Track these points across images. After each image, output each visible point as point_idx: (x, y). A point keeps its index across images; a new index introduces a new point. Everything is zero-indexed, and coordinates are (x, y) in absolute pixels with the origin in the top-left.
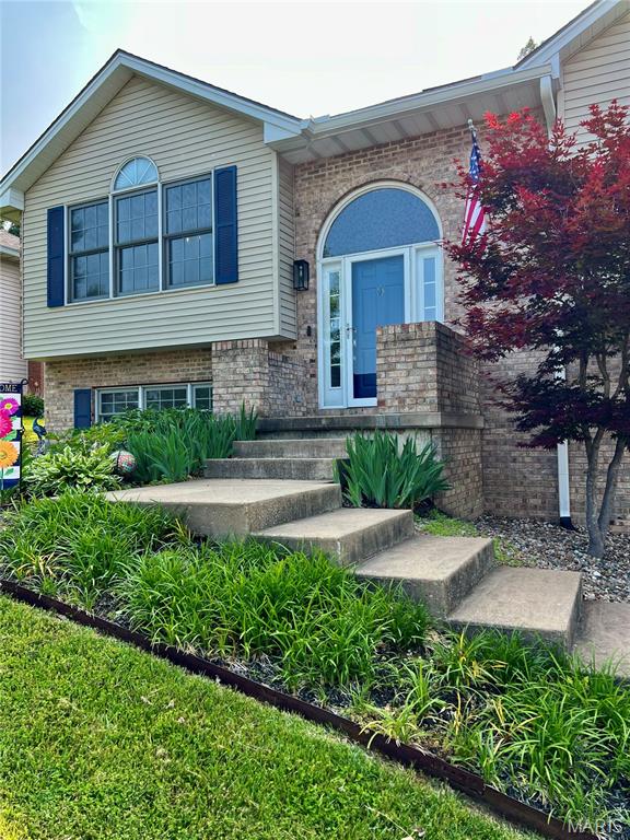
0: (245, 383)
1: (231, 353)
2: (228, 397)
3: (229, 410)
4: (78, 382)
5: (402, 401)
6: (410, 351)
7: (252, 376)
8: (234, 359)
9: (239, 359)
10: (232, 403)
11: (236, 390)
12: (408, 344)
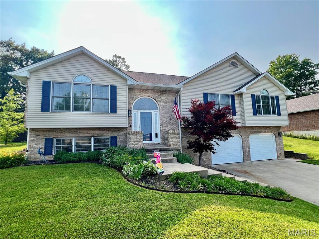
0: (139, 141)
1: (135, 134)
2: (135, 144)
3: (135, 147)
4: (47, 135)
5: (174, 145)
6: (175, 135)
7: (141, 139)
8: (136, 135)
9: (138, 135)
10: (136, 145)
11: (137, 142)
12: (175, 134)
